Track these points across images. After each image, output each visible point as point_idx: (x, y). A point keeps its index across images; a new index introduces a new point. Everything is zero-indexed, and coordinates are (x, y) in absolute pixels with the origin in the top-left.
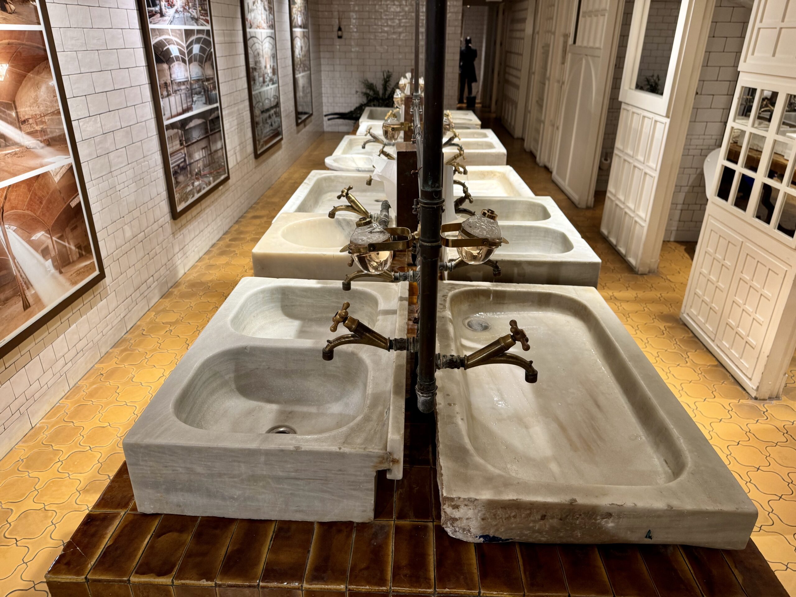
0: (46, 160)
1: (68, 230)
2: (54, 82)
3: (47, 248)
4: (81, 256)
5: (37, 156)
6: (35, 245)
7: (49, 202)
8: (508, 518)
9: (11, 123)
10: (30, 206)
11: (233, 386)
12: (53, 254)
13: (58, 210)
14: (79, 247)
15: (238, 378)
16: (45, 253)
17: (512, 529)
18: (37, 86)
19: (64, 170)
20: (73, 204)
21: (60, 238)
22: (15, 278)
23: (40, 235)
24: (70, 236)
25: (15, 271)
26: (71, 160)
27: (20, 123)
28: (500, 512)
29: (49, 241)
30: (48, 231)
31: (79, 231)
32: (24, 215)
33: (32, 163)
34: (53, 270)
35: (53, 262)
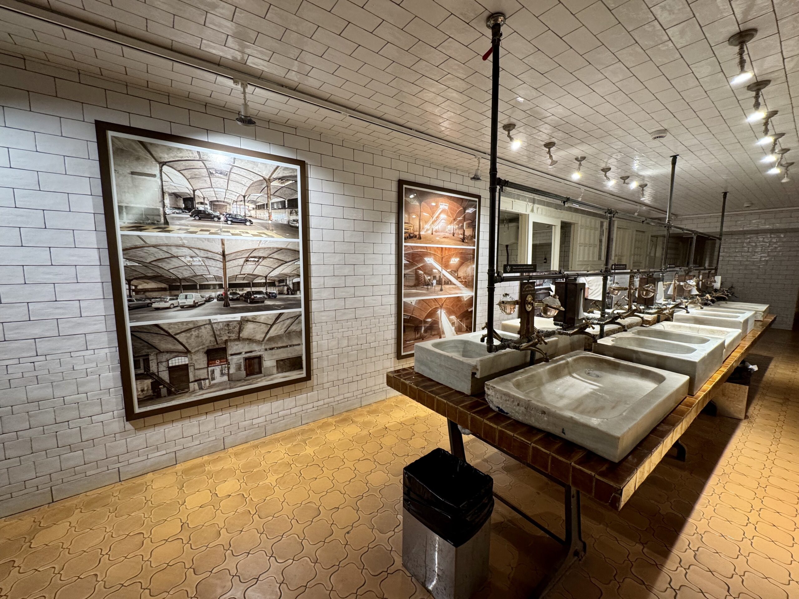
0: (464, 292)
1: (464, 319)
2: (475, 266)
3: (454, 323)
4: (467, 330)
5: (460, 290)
6: (450, 320)
7: (460, 306)
8: (506, 400)
9: (454, 277)
10: (452, 306)
11: (461, 353)
12: (456, 325)
13: (462, 311)
14: (467, 327)
15: (464, 352)
16: (453, 324)
17: (508, 407)
18: (468, 266)
19: (469, 297)
20: (470, 310)
21: (461, 321)
22: (439, 329)
23: (453, 317)
24: (465, 321)
25: (440, 326)
26: (474, 294)
27: (458, 278)
28: (503, 396)
29: (456, 321)
30: (456, 317)
31: (468, 321)
32: (449, 309)
33: (457, 291)
34: (454, 331)
35: (455, 328)
